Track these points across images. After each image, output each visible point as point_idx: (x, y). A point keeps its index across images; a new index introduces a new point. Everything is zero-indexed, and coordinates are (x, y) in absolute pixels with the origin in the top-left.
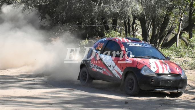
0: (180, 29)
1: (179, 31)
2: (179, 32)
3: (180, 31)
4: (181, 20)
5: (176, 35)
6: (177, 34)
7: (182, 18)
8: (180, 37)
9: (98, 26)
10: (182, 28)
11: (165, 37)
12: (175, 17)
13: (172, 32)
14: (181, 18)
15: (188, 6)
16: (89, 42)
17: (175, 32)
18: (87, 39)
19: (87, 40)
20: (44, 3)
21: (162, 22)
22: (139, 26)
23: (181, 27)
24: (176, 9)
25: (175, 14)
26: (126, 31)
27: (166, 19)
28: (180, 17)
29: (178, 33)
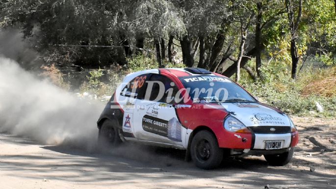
0: (242, 54)
1: (240, 55)
2: (241, 58)
3: (242, 56)
4: (243, 39)
5: (236, 63)
6: (238, 61)
7: (245, 35)
8: (242, 66)
9: (114, 48)
10: (245, 52)
11: (218, 65)
12: (234, 34)
13: (230, 57)
14: (244, 37)
15: (254, 18)
16: (104, 72)
17: (233, 58)
18: (101, 68)
19: (100, 70)
20: (30, 11)
21: (214, 42)
22: (177, 47)
23: (243, 50)
24: (237, 23)
25: (234, 29)
26: (158, 55)
27: (221, 38)
28: (242, 34)
29: (239, 59)
